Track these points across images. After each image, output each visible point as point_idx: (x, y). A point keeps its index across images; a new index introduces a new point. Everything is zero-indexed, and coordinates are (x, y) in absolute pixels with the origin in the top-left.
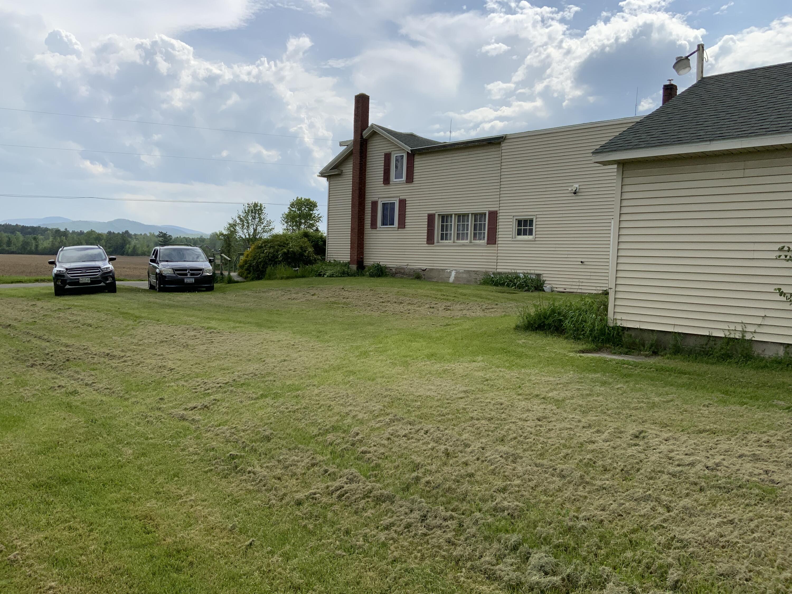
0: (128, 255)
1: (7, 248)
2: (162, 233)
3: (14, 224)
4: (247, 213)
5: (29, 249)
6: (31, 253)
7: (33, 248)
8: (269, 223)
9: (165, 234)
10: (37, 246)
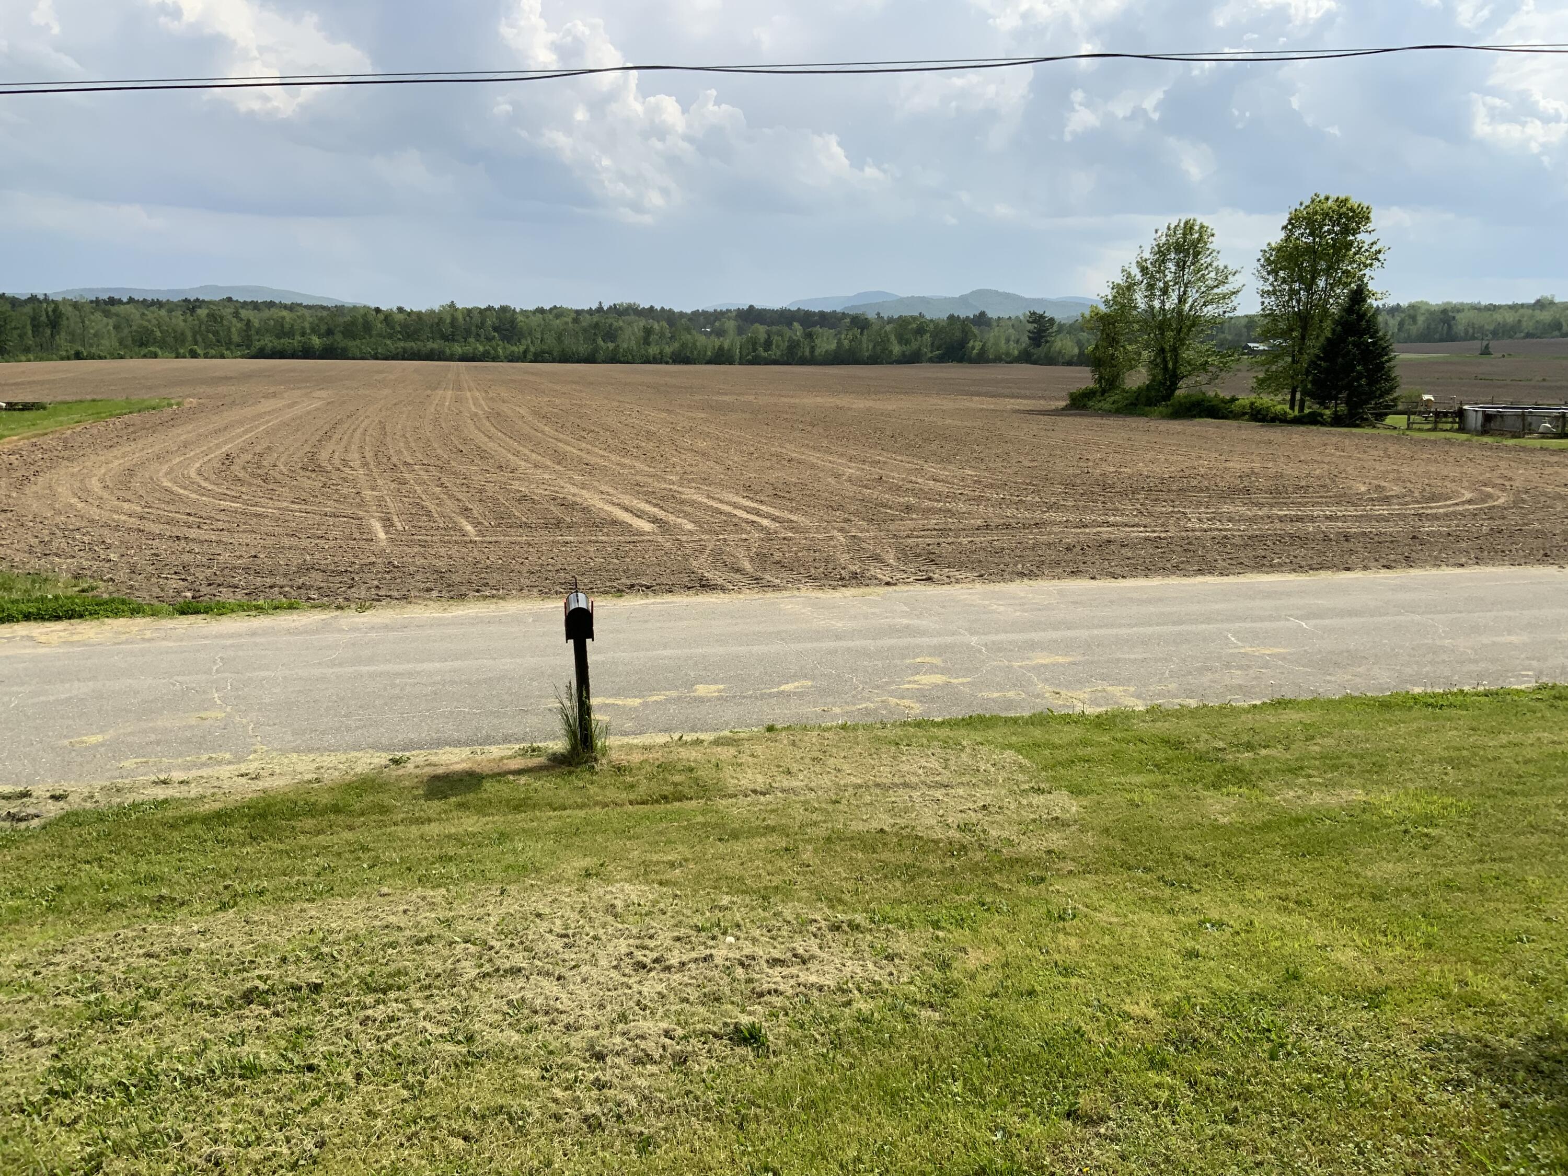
0: (972, 361)
1: (765, 354)
2: (1034, 313)
3: (794, 308)
4: (1162, 254)
5: (800, 354)
6: (803, 362)
7: (807, 353)
8: (1223, 277)
9: (1042, 317)
10: (813, 349)
